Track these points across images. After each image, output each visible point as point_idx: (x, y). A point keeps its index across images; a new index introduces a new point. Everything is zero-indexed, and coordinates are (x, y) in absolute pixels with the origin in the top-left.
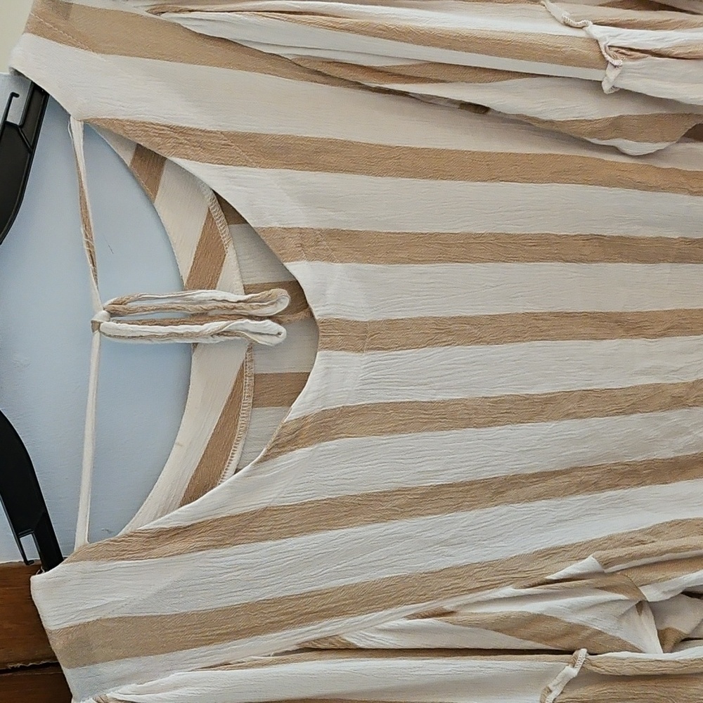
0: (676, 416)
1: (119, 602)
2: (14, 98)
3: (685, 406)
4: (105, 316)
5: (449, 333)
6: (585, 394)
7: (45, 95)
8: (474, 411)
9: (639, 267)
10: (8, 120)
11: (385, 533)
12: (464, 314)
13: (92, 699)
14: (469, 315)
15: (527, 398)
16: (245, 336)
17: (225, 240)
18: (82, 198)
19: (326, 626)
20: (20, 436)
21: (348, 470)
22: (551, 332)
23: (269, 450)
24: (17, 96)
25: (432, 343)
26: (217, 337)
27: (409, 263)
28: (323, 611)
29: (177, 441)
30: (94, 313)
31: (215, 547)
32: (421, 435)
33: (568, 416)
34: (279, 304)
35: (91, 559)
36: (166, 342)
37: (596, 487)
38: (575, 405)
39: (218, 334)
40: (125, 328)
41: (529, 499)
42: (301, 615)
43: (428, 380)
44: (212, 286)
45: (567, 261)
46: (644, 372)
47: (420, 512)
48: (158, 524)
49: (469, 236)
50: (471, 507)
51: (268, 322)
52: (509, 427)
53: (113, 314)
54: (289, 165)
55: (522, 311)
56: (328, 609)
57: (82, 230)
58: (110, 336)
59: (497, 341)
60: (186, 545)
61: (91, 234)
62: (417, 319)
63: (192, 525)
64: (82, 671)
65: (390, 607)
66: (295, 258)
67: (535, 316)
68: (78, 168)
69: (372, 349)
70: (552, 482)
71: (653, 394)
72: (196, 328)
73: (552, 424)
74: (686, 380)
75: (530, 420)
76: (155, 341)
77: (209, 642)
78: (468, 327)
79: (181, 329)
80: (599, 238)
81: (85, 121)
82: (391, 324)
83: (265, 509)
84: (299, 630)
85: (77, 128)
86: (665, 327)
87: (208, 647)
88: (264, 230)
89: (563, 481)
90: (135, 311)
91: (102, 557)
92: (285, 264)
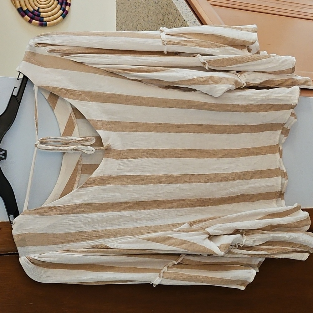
0: (223, 184)
1: (35, 228)
2: (15, 88)
3: (226, 181)
4: (38, 143)
5: (148, 154)
6: (191, 176)
7: (27, 78)
8: (153, 179)
9: (216, 135)
10: (13, 94)
11: (120, 215)
12: (153, 148)
13: (25, 257)
14: (155, 149)
15: (171, 176)
16: (81, 151)
17: (75, 123)
18: (36, 108)
19: (99, 241)
20: (12, 186)
21: (110, 195)
22: (182, 155)
23: (83, 185)
24: (16, 87)
25: (142, 157)
26: (73, 151)
27: (136, 132)
28: (99, 236)
29: (57, 183)
30: (36, 142)
31: (66, 214)
32: (135, 186)
33: (185, 182)
34: (92, 142)
35: (28, 214)
36: (57, 152)
37: (193, 206)
38: (188, 179)
39: (73, 150)
40: (44, 146)
41: (169, 208)
42: (92, 237)
43: (139, 169)
44: (70, 136)
45: (190, 133)
46: (214, 169)
47: (132, 209)
48: (49, 205)
49: (157, 124)
50: (150, 209)
51: (89, 147)
52: (165, 184)
53: (41, 143)
54: (100, 101)
55: (173, 148)
56: (100, 236)
57: (35, 117)
58: (40, 149)
59: (164, 157)
60: (57, 212)
61: (37, 119)
62: (137, 149)
63: (59, 206)
64: (23, 248)
65: (121, 236)
66: (100, 129)
67: (177, 150)
68: (35, 100)
69: (121, 159)
70: (177, 203)
71: (215, 176)
72: (66, 148)
73: (180, 184)
74: (228, 172)
75: (172, 183)
76: (53, 151)
77: (62, 243)
78: (154, 152)
79: (61, 148)
80: (201, 125)
81: (38, 86)
82: (129, 151)
83: (82, 204)
84: (91, 242)
85: (36, 88)
86: (223, 155)
87: (62, 245)
88: (90, 120)
89: (181, 203)
90: (48, 142)
91: (31, 214)
92: (97, 131)
